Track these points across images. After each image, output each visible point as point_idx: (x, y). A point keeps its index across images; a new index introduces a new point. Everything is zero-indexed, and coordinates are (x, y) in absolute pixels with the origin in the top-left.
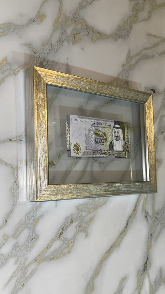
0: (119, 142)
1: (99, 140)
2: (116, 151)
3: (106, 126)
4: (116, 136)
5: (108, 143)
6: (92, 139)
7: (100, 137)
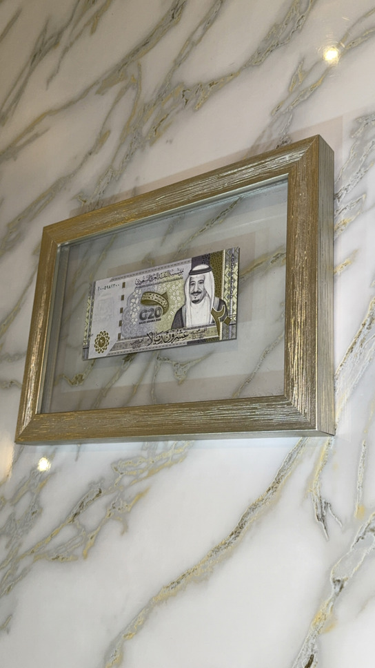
1: (149, 314)
2: (192, 328)
3: (169, 278)
4: (194, 293)
6: (133, 316)
7: (153, 305)
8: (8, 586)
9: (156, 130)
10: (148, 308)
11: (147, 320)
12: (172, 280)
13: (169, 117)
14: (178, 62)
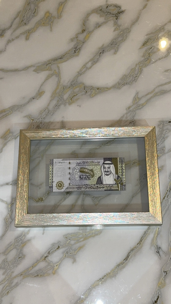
0: (110, 176)
1: (84, 177)
2: (106, 185)
3: (93, 164)
4: (106, 171)
5: (96, 178)
6: (76, 176)
7: (86, 173)
8: (7, 291)
9: (71, 99)
10: (83, 174)
11: (83, 179)
12: (94, 165)
13: (78, 95)
14: (80, 73)
